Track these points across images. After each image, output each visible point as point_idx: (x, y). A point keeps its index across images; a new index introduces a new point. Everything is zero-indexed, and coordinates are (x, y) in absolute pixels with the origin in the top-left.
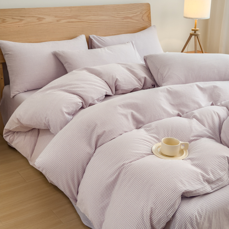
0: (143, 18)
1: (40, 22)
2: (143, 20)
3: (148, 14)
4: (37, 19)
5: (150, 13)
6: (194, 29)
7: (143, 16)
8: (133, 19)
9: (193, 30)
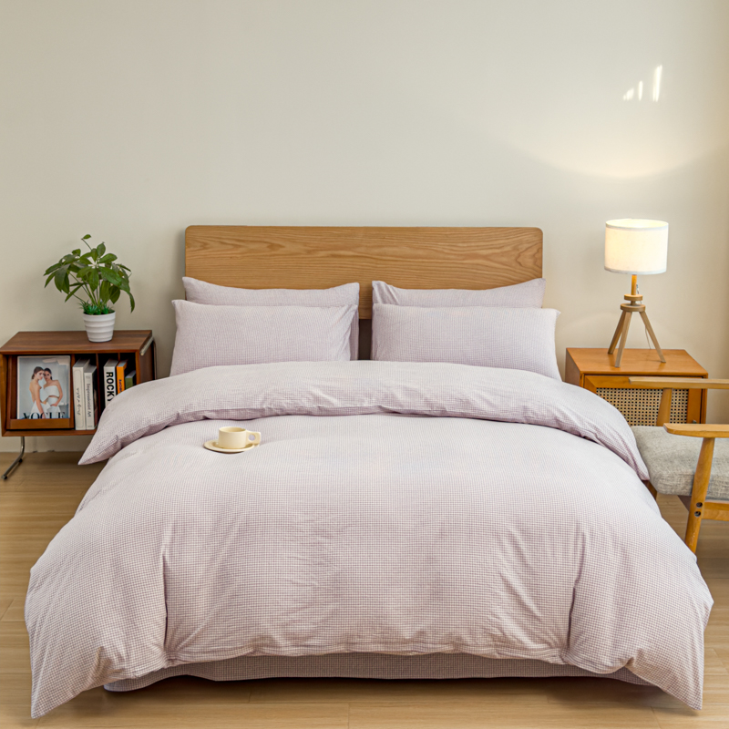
0: (519, 260)
1: (273, 253)
2: (520, 264)
3: (535, 250)
4: (268, 247)
5: (540, 249)
6: (630, 295)
7: (519, 255)
8: (491, 260)
9: (626, 298)
